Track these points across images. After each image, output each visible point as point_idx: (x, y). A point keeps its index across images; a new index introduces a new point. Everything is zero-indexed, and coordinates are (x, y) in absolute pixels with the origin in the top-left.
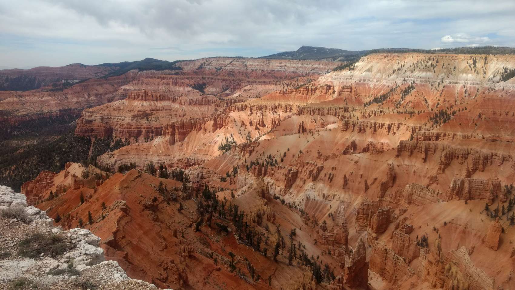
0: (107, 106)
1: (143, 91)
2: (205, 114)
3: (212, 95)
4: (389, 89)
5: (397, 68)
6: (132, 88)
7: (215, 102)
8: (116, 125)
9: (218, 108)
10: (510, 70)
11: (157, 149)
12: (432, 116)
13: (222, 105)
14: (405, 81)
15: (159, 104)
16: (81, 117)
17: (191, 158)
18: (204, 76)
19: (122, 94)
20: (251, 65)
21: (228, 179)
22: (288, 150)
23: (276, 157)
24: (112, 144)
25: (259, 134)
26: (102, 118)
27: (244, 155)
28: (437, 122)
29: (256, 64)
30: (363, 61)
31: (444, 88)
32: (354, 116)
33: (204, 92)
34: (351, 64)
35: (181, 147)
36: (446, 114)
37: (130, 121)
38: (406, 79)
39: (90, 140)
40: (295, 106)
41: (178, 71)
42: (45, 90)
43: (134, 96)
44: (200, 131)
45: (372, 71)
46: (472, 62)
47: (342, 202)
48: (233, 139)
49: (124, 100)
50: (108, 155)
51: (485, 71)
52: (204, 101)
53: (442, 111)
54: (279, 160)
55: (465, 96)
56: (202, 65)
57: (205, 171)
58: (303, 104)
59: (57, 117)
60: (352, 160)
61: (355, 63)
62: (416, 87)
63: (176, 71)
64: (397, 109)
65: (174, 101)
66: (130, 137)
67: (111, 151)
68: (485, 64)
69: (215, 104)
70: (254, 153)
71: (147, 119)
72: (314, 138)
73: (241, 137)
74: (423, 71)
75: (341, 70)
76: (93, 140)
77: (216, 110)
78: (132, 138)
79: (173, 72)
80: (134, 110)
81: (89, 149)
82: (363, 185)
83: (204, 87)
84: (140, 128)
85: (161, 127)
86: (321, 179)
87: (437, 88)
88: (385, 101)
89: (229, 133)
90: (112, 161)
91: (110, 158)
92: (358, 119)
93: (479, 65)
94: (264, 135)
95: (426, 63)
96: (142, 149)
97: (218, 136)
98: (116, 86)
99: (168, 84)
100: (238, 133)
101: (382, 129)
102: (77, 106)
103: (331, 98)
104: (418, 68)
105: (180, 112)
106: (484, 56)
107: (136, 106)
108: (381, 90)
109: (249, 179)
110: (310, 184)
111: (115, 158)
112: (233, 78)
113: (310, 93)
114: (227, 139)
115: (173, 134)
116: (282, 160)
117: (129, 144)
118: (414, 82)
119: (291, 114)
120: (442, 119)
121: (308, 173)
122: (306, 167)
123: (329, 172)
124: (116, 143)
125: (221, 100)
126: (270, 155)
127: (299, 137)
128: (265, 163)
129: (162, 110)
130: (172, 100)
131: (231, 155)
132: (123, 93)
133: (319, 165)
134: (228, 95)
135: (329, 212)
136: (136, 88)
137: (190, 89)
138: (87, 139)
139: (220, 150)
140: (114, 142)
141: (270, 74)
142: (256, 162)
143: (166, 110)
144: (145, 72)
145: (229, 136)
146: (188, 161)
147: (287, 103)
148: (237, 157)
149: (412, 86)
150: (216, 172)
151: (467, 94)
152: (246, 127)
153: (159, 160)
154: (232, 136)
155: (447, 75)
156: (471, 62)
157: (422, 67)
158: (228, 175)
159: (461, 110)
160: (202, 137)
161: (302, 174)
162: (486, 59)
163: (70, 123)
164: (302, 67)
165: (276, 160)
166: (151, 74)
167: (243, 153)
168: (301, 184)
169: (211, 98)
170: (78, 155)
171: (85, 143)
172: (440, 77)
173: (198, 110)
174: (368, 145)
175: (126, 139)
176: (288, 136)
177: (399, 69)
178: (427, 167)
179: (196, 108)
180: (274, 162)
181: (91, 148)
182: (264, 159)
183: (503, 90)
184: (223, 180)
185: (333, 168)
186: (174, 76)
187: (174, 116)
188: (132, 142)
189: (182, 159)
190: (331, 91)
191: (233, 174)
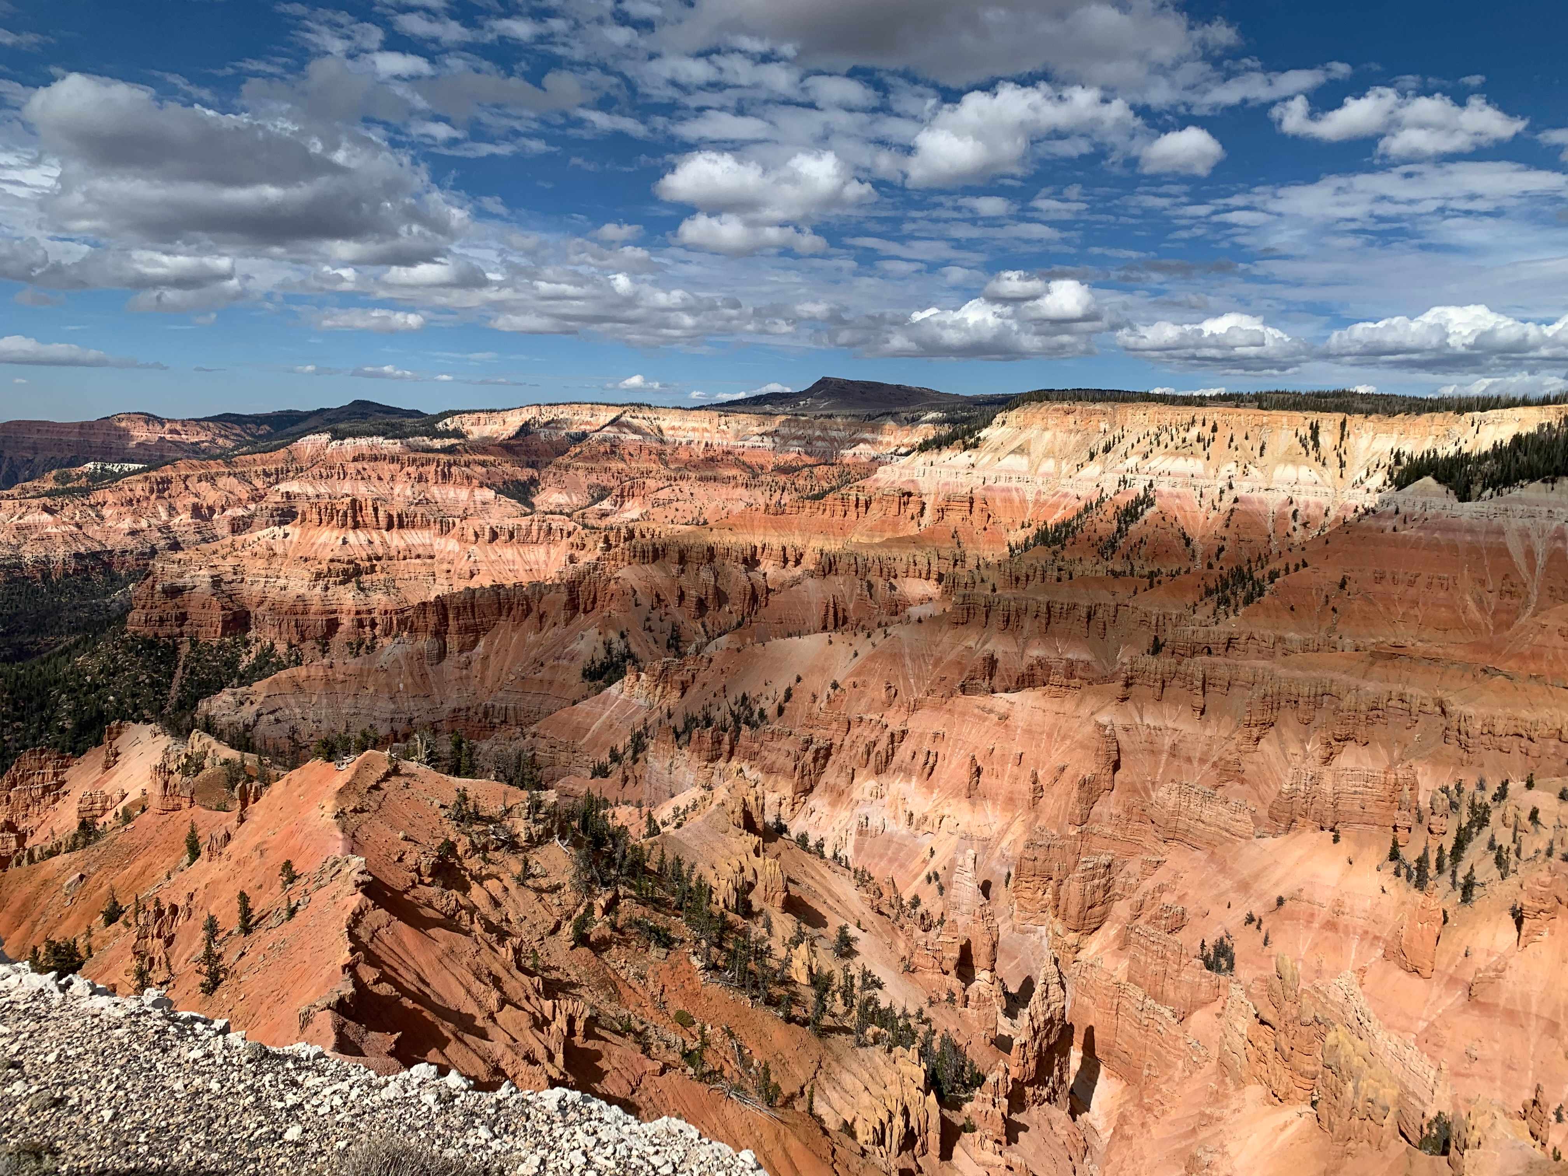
0: (232, 545)
1: (348, 500)
2: (538, 571)
3: (561, 513)
4: (1082, 504)
5: (1102, 445)
6: (311, 491)
7: (569, 534)
8: (261, 603)
9: (577, 553)
10: (1410, 459)
11: (389, 676)
12: (1212, 585)
13: (590, 544)
14: (1125, 482)
15: (396, 540)
16: (148, 576)
17: (498, 705)
18: (534, 458)
19: (277, 509)
20: (673, 428)
21: (615, 769)
22: (799, 679)
23: (763, 700)
24: (246, 661)
25: (706, 632)
26: (216, 581)
27: (662, 696)
28: (1227, 602)
29: (690, 425)
30: (1004, 423)
31: (1236, 506)
32: (983, 581)
33: (532, 505)
34: (970, 433)
35: (464, 672)
36: (1251, 578)
37: (301, 591)
38: (1129, 476)
39: (176, 649)
40: (809, 551)
41: (454, 441)
42: (32, 494)
43: (319, 513)
44: (526, 624)
45: (1029, 454)
46: (1309, 434)
47: (967, 837)
48: (627, 646)
49: (288, 528)
50: (234, 694)
51: (1344, 458)
52: (534, 533)
53: (1239, 569)
54: (770, 710)
55: (1295, 529)
56: (526, 424)
57: (542, 744)
58: (833, 546)
59: (67, 575)
60: (991, 711)
61: (980, 429)
62: (1157, 501)
63: (448, 442)
64: (1105, 563)
65: (445, 528)
66: (303, 639)
67: (240, 685)
68: (1342, 439)
69: (571, 539)
70: (693, 691)
71: (359, 583)
72: (874, 645)
73: (651, 640)
74: (1178, 456)
75: (939, 447)
76: (185, 649)
77: (572, 559)
78: (310, 644)
79: (437, 443)
80: (319, 557)
81: (171, 676)
82: (1025, 786)
83: (532, 489)
84: (335, 612)
85: (402, 611)
86: (900, 769)
87: (1217, 504)
88: (1071, 540)
89: (614, 629)
90: (248, 713)
91: (242, 703)
92: (994, 590)
93: (1327, 439)
94: (719, 635)
95: (1183, 434)
96: (341, 677)
97: (582, 637)
98: (259, 483)
99: (420, 479)
100: (640, 629)
101: (1070, 621)
102: (131, 543)
103: (912, 530)
104: (1162, 446)
105: (464, 566)
106: (1339, 417)
107: (325, 545)
108: (1056, 506)
109: (683, 769)
110: (865, 784)
111: (256, 707)
112: (621, 465)
113: (852, 514)
114: (608, 647)
115: (440, 633)
116: (781, 711)
117: (298, 662)
118: (1151, 485)
119: (798, 571)
120: (1242, 594)
121: (862, 749)
122: (855, 731)
123: (925, 748)
124: (257, 658)
125: (587, 531)
126: (744, 698)
127: (830, 642)
128: (730, 719)
129: (405, 558)
130: (438, 526)
131: (622, 696)
132: (281, 506)
133: (895, 726)
134: (604, 515)
135: (929, 869)
136: (323, 489)
137: (489, 494)
138: (166, 645)
139: (587, 682)
140: (253, 655)
141: (731, 457)
142: (700, 718)
143: (418, 556)
144: (349, 441)
145: (613, 635)
146: (486, 714)
147: (786, 541)
148: (641, 701)
149: (1146, 496)
150: (576, 747)
151: (1299, 521)
152: (668, 610)
153: (394, 712)
154: (623, 636)
155: (1241, 468)
156: (1305, 431)
157: (1171, 445)
158: (615, 757)
159: (1292, 567)
160: (531, 637)
161: (843, 754)
162: (1343, 425)
163: (107, 593)
164: (823, 439)
165: (762, 711)
166: (371, 447)
167: (660, 689)
168: (842, 782)
169: (557, 522)
170: (134, 696)
171: (157, 658)
172: (1224, 473)
173: (518, 559)
174: (1031, 667)
175: (291, 646)
176: (796, 638)
177: (1107, 449)
178: (1208, 732)
179: (509, 553)
180: (756, 716)
181: (179, 672)
182: (724, 706)
183: (1397, 512)
184: (601, 772)
185: (936, 735)
186: (442, 456)
187: (444, 575)
188: (308, 656)
189: (468, 709)
190: (913, 508)
191: (630, 753)
